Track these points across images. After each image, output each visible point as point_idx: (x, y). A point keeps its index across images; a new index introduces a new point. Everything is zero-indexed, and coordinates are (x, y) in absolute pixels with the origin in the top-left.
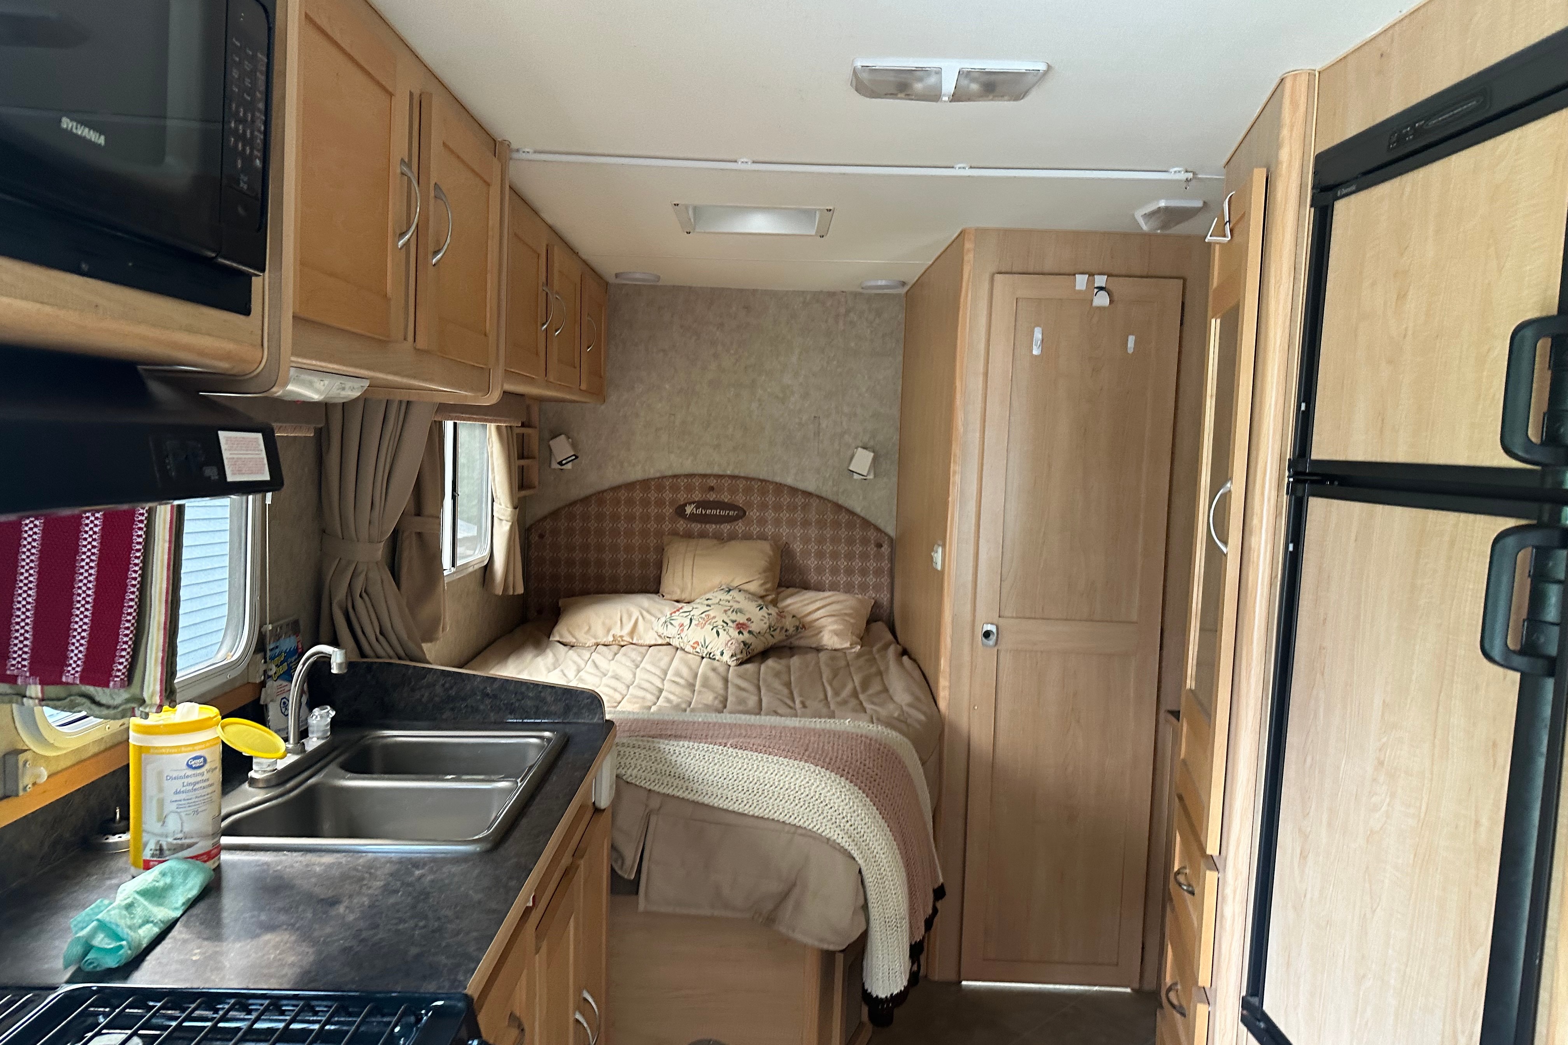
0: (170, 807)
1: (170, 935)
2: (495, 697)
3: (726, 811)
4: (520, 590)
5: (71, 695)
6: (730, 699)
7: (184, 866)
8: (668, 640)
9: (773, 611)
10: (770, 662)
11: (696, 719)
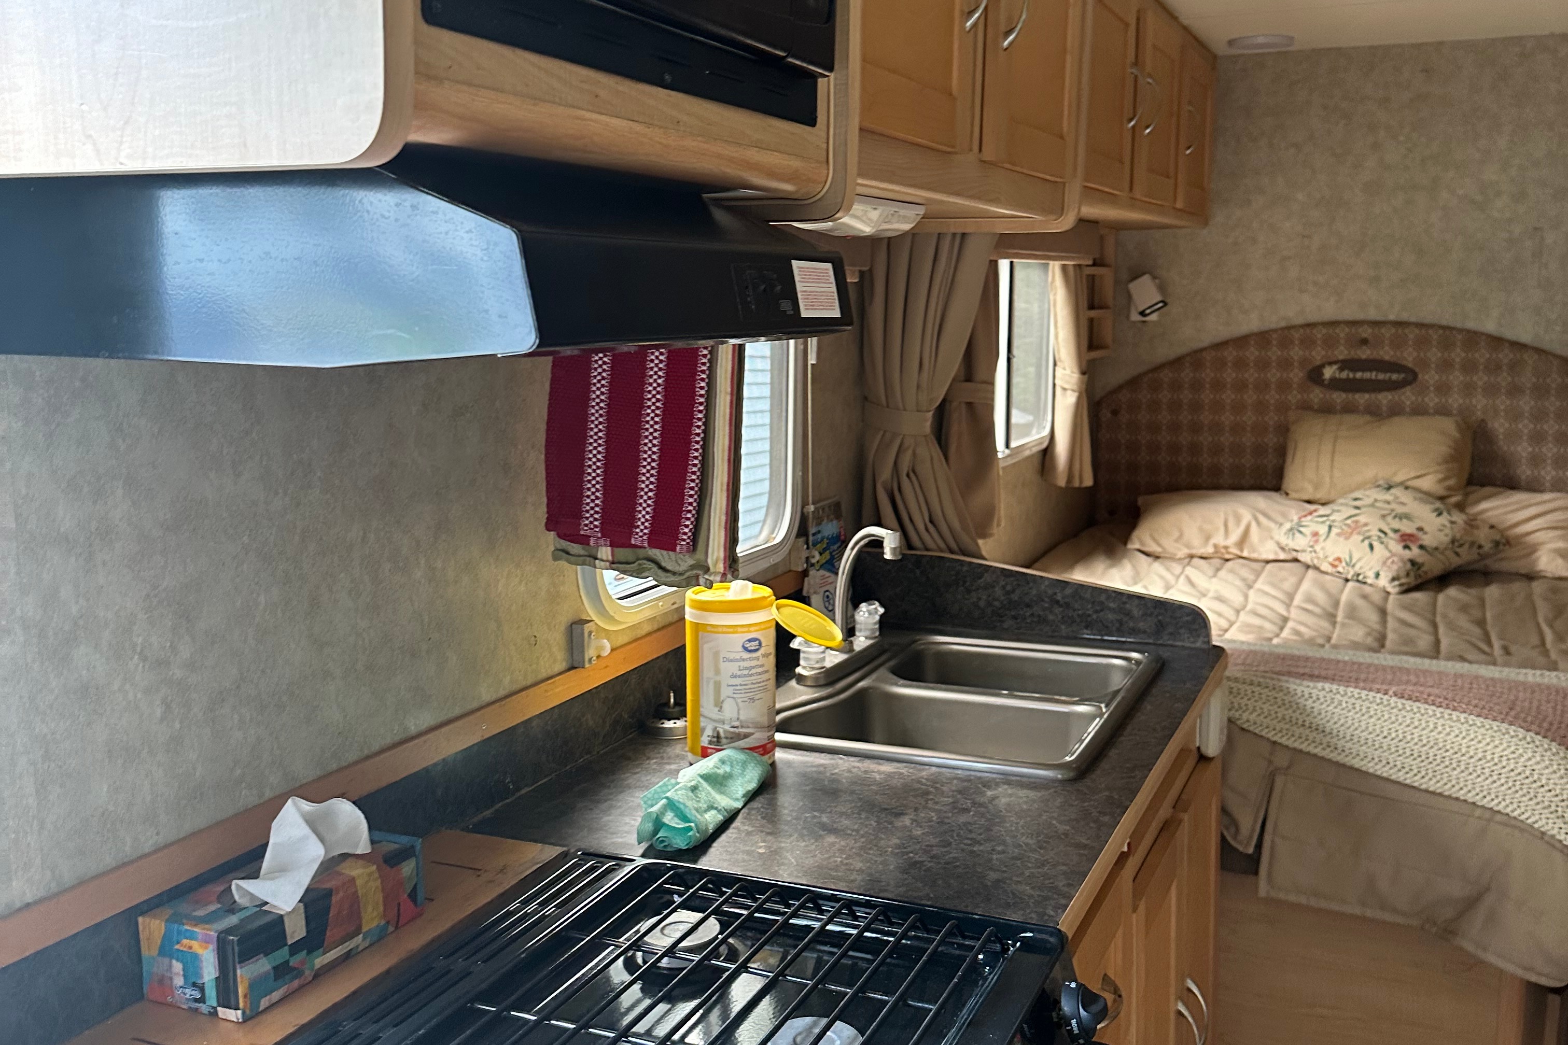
0: (726, 692)
1: (733, 825)
2: (1067, 606)
3: (1387, 780)
4: (1088, 482)
5: (638, 559)
6: (1391, 636)
7: (741, 756)
8: (1295, 554)
9: (1459, 518)
10: (1453, 592)
11: (1340, 657)
